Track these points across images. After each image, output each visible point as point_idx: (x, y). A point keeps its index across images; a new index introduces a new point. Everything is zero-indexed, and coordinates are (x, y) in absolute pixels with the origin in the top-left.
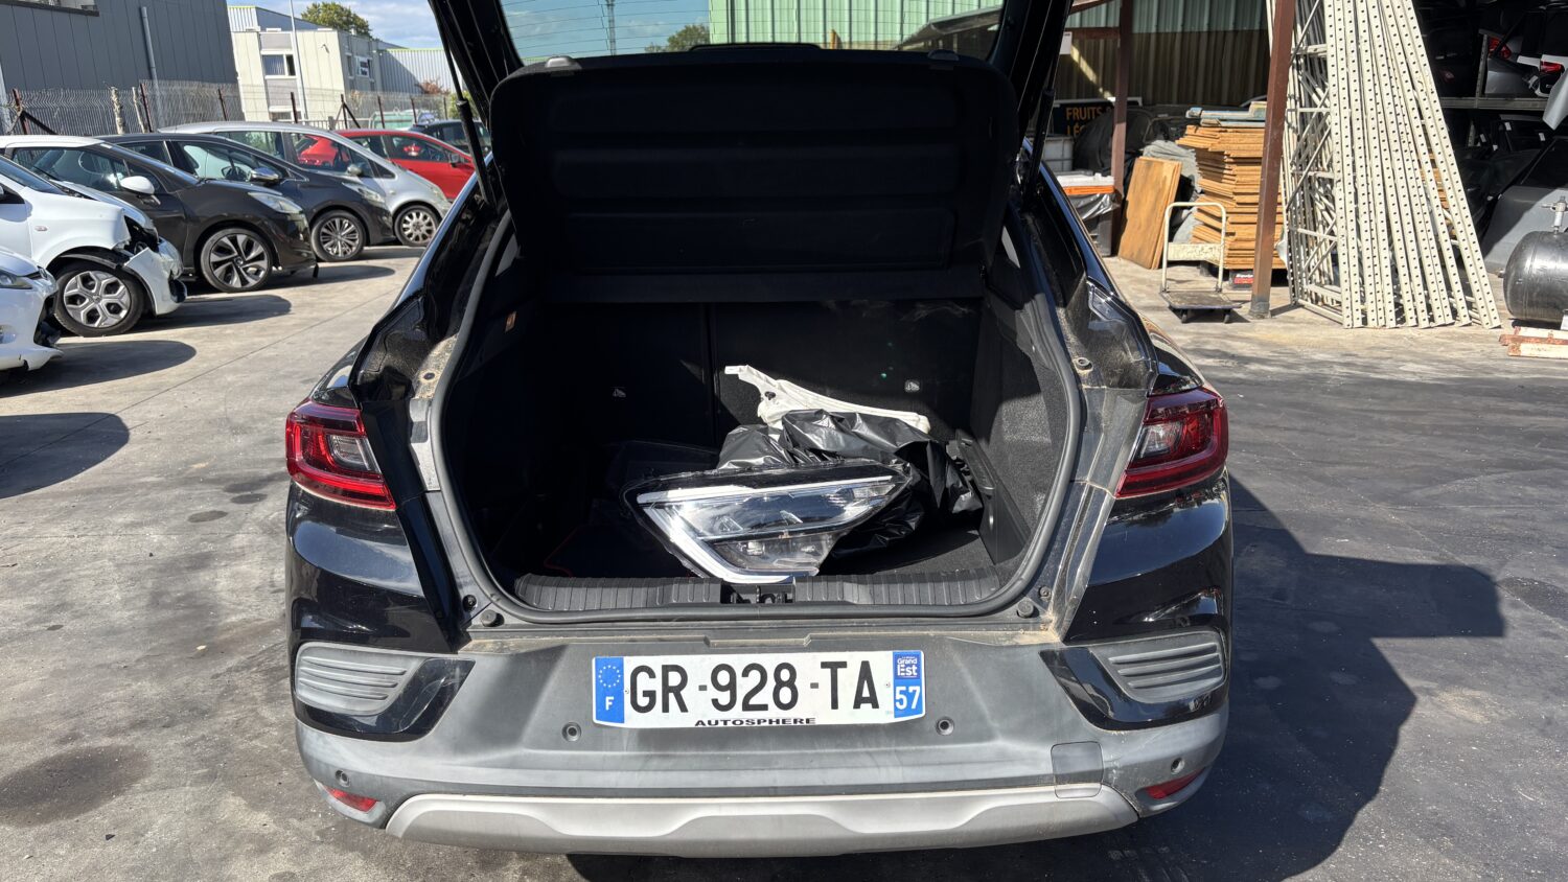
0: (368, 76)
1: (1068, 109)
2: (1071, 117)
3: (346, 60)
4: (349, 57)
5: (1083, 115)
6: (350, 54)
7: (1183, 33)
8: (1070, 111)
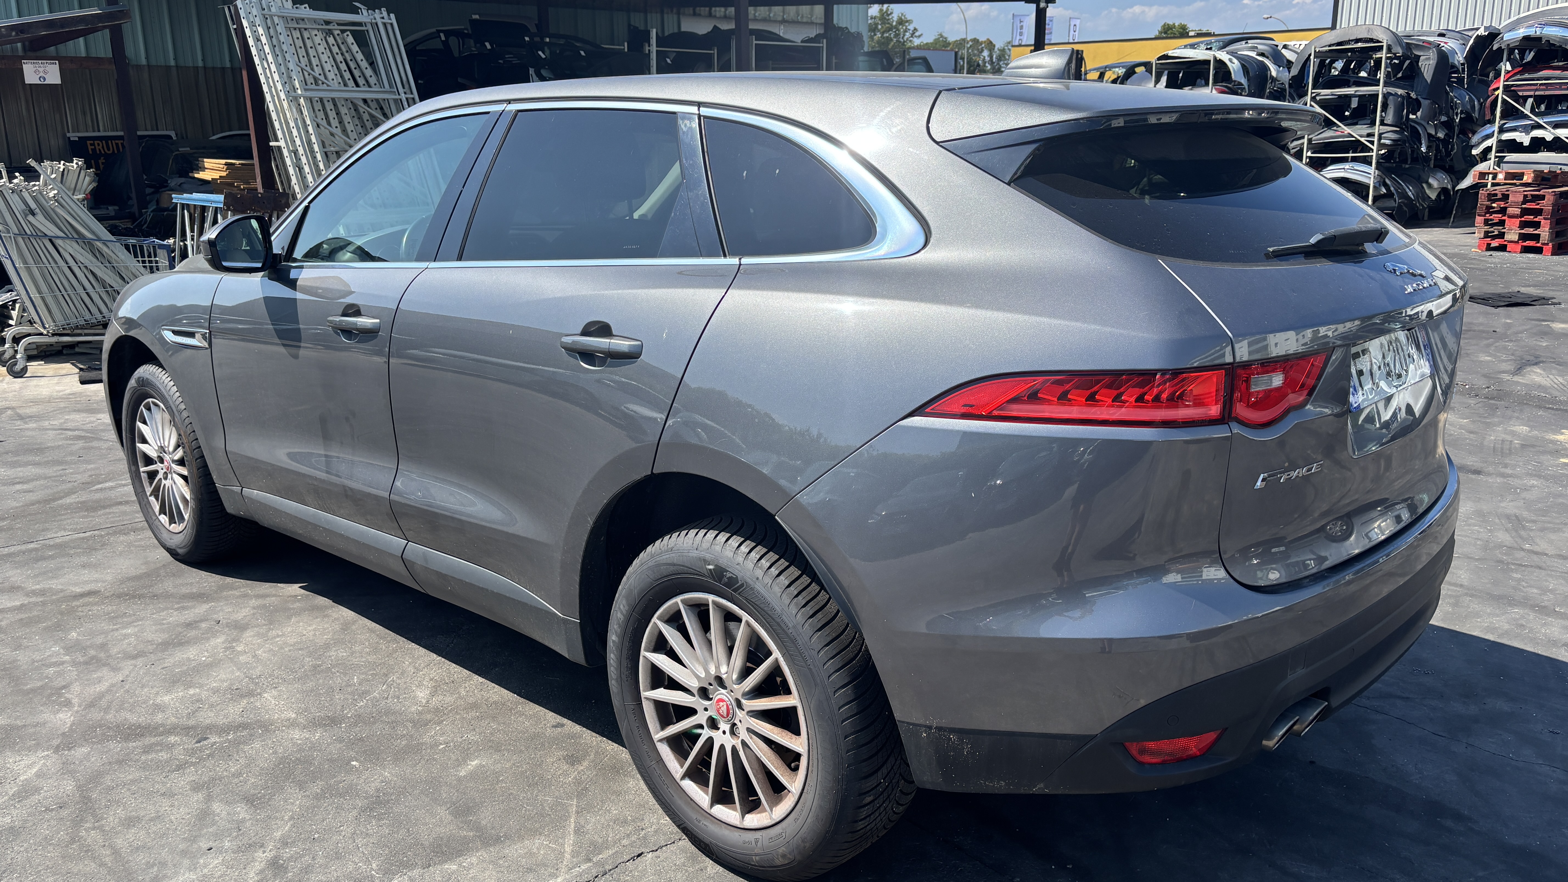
1: (89, 142)
2: (94, 150)
5: (109, 150)
8: (91, 145)
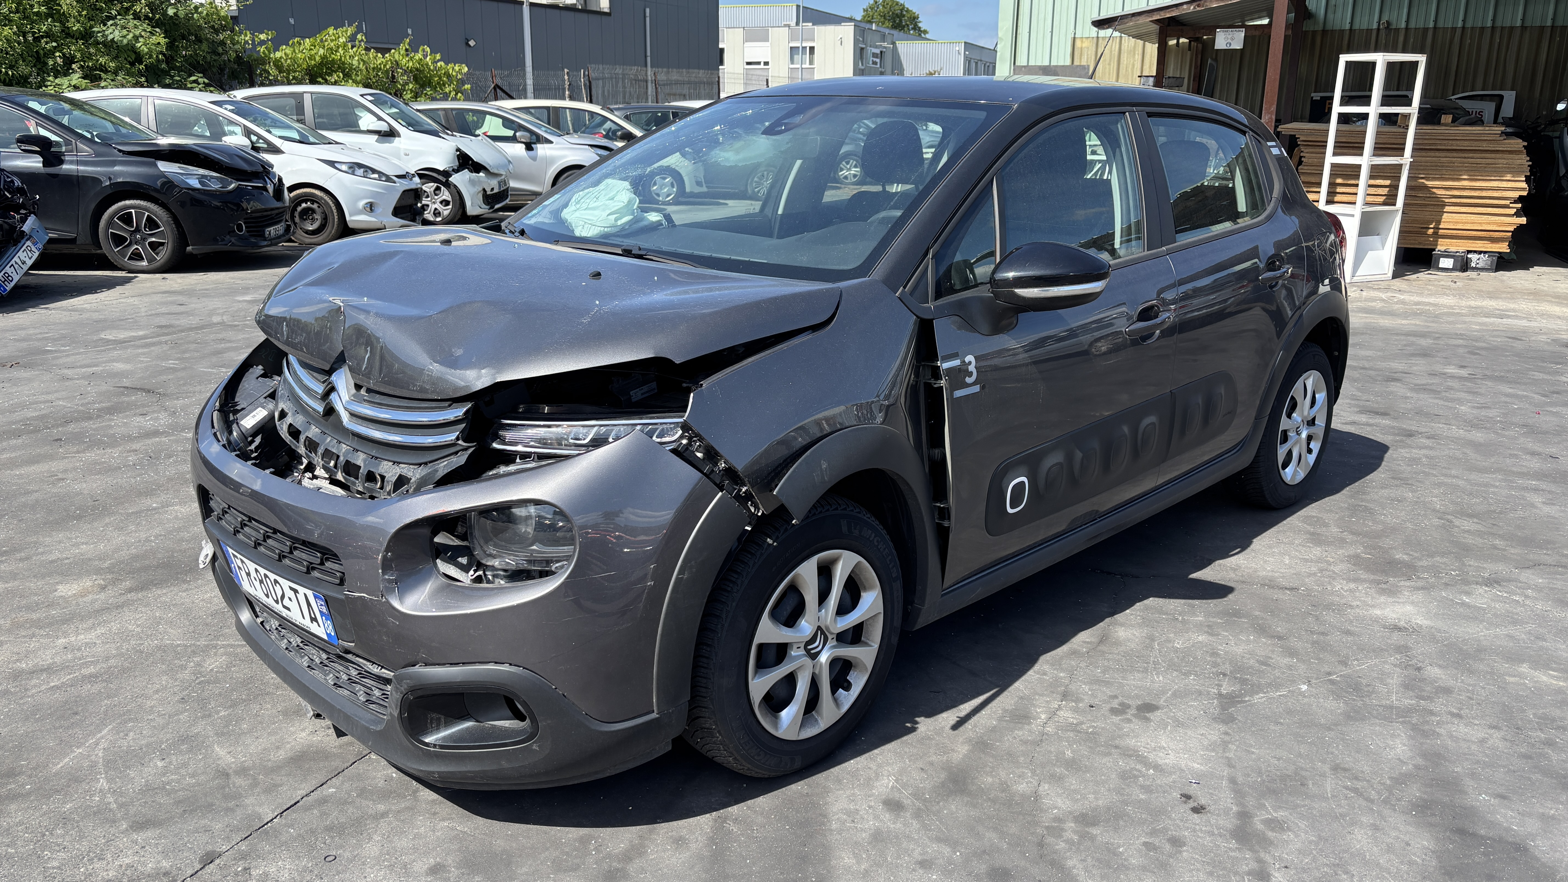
0: (878, 66)
3: (858, 51)
4: (862, 49)
6: (864, 46)
7: (1435, 28)
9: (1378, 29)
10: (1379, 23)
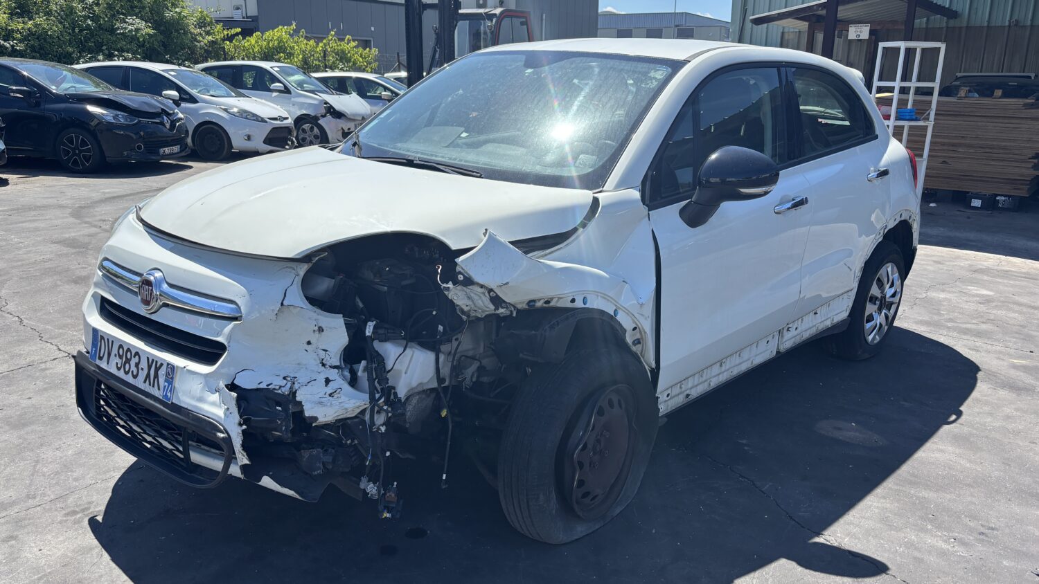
9: (1009, 26)
10: (1009, 21)
